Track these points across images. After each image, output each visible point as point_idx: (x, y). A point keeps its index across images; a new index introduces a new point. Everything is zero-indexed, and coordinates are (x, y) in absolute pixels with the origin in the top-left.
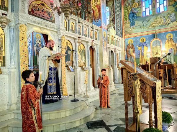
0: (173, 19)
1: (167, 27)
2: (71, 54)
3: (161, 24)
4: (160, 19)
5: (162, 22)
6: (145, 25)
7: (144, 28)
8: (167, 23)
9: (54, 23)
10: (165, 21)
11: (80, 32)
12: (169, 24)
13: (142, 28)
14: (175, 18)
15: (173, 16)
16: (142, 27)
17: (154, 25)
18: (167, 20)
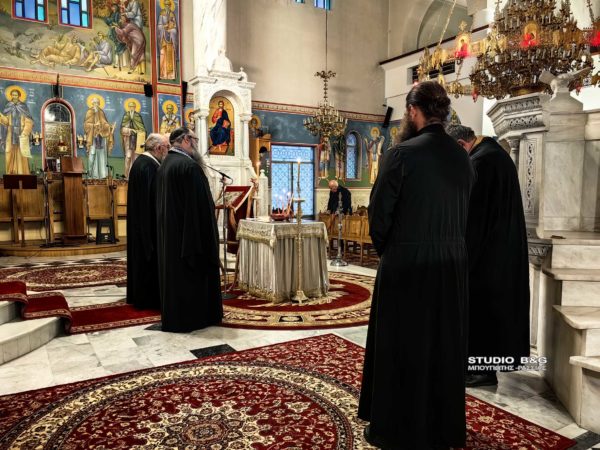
0: (104, 57)
1: (90, 75)
3: (74, 60)
4: (71, 45)
5: (77, 55)
6: (23, 47)
7: (19, 56)
8: (89, 64)
10: (86, 57)
12: (95, 67)
13: (13, 54)
14: (109, 55)
15: (105, 50)
16: (15, 52)
17: (53, 56)
18: (90, 57)
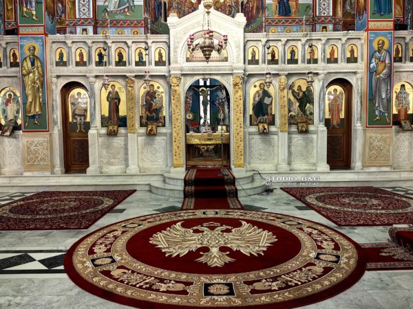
2: (272, 102)
9: (227, 61)
11: (296, 58)
